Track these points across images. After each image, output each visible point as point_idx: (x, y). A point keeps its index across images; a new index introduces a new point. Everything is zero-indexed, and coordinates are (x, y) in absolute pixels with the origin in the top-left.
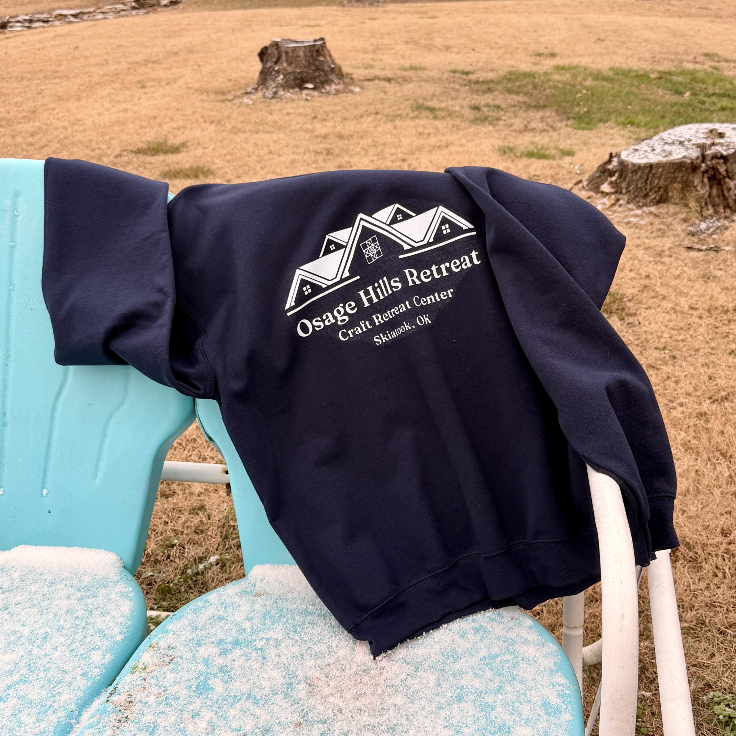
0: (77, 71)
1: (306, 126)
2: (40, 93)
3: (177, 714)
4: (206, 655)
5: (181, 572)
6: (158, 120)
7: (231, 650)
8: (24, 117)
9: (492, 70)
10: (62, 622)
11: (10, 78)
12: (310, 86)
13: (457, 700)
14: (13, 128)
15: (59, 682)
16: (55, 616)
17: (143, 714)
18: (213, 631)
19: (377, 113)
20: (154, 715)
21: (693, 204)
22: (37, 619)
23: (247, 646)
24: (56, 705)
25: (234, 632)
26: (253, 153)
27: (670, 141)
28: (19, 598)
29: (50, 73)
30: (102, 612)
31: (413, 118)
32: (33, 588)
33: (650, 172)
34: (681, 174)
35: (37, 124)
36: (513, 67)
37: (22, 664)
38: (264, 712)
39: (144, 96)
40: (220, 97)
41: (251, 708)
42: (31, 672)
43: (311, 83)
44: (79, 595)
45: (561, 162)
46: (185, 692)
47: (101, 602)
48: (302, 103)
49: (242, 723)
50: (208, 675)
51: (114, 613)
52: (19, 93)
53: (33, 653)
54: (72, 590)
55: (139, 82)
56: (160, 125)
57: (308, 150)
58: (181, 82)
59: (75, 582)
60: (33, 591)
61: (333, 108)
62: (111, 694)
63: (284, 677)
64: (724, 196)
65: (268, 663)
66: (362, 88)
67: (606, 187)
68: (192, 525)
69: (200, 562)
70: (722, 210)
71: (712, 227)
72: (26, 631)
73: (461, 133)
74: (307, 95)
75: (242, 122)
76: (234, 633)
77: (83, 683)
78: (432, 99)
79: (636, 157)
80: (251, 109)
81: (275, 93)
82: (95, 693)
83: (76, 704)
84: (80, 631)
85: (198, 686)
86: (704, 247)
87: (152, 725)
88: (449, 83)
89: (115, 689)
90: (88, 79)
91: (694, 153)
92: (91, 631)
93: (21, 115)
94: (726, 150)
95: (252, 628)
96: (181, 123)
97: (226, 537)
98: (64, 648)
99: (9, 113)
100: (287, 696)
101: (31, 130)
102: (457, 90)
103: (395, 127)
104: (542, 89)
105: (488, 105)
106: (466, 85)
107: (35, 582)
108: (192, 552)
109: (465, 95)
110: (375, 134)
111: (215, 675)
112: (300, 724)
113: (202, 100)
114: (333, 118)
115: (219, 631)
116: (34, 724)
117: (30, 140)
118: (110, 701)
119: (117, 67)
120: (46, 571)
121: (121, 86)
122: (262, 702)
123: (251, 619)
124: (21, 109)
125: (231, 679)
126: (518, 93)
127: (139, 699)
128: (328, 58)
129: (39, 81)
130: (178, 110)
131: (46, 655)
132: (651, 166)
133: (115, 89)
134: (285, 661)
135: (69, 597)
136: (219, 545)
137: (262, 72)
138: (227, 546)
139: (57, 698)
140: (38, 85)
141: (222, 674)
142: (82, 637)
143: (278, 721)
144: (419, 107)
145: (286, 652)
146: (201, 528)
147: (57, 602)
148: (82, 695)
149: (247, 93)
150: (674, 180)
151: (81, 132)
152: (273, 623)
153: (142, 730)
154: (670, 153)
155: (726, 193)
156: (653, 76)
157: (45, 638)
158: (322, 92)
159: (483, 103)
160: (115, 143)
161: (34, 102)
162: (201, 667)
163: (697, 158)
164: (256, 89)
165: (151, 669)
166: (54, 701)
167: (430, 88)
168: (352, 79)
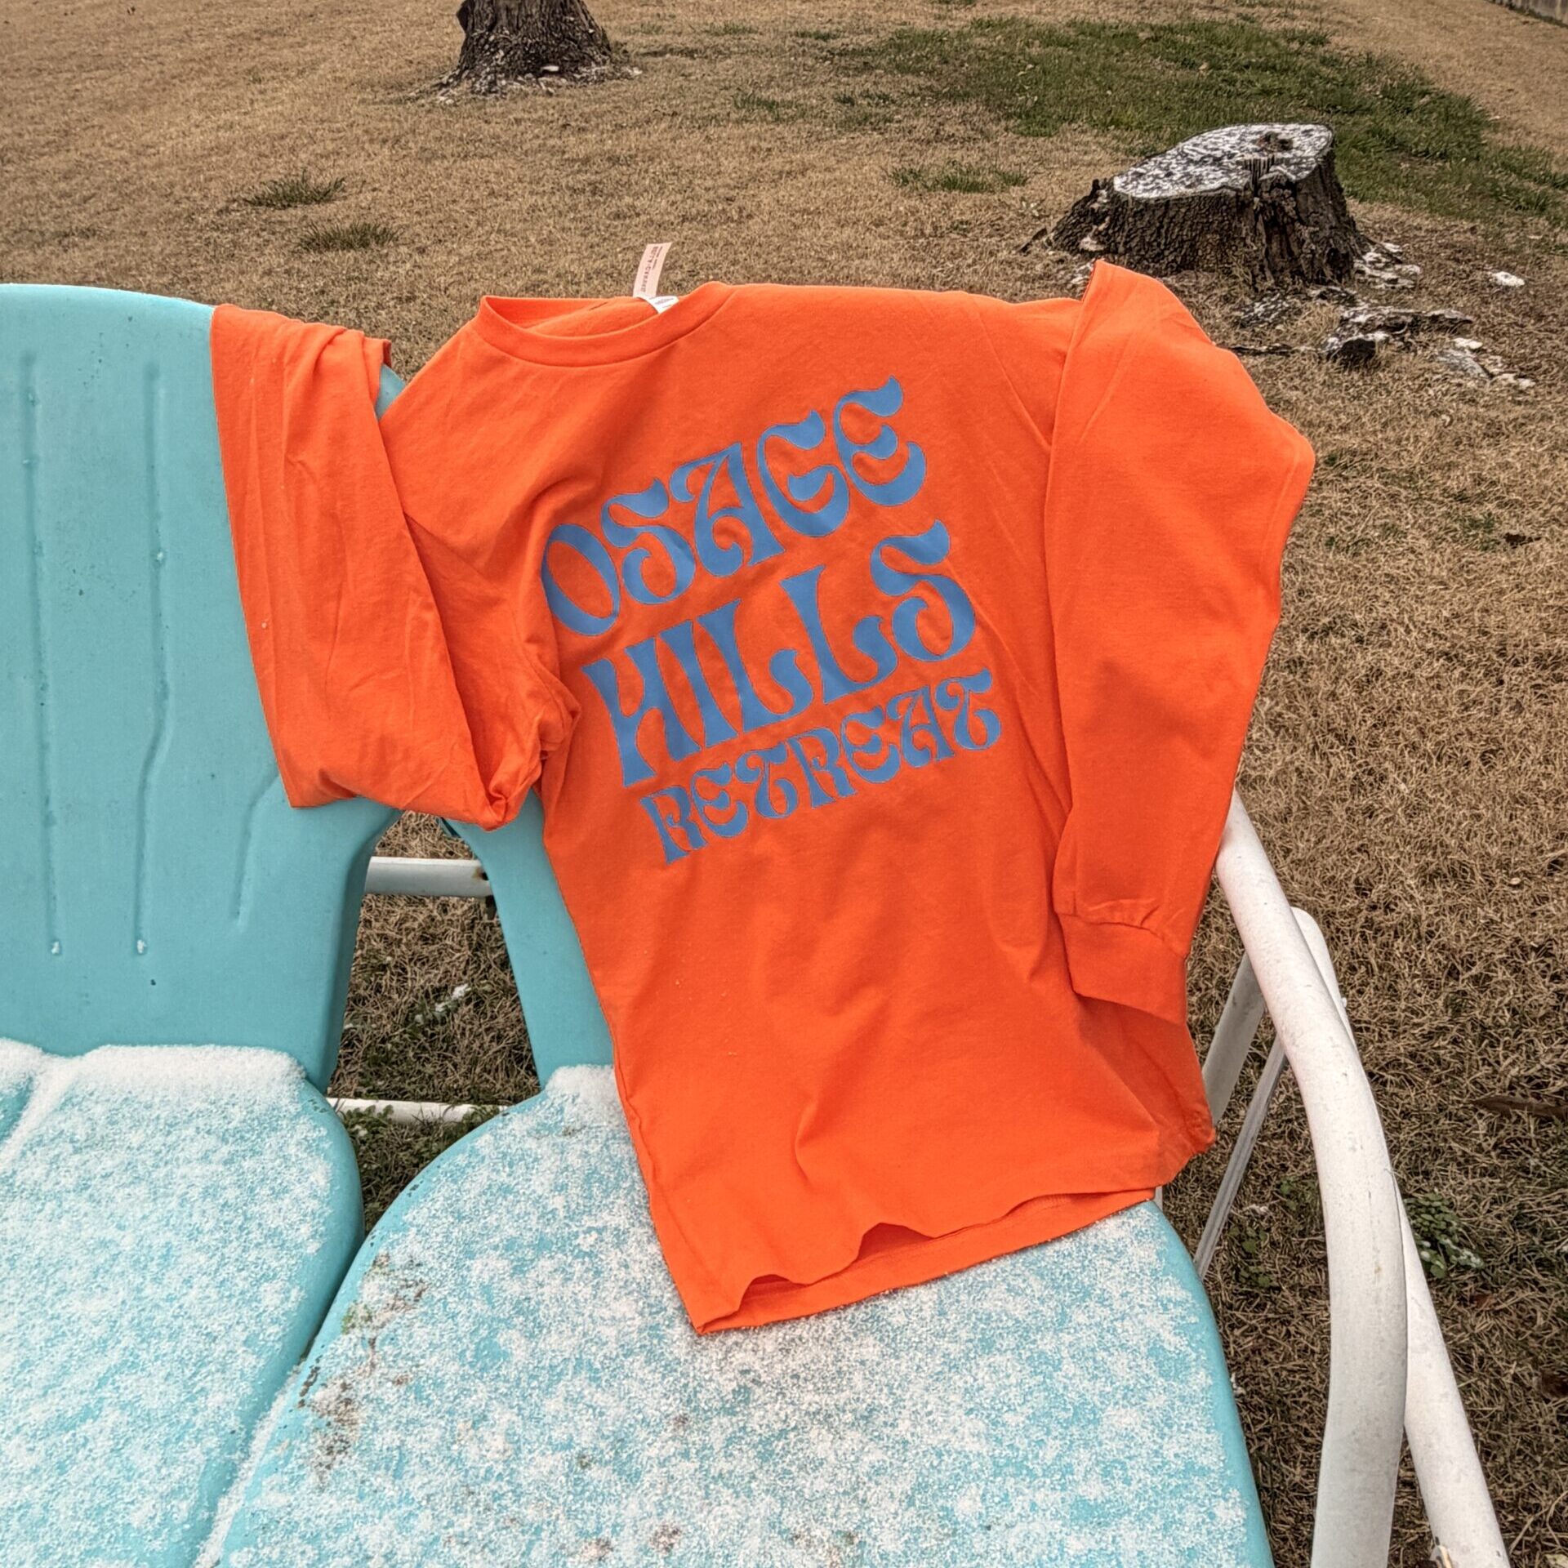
0: (137, 54)
1: (551, 142)
2: (73, 98)
3: (442, 1423)
4: (486, 1278)
5: (403, 1018)
6: (288, 141)
7: (532, 1261)
8: (48, 143)
9: (869, 31)
10: (196, 1219)
11: (18, 70)
12: (554, 68)
13: (983, 1348)
14: (31, 164)
15: (201, 1363)
16: (183, 1200)
17: (376, 1429)
18: (492, 1220)
19: (675, 114)
20: (397, 1428)
21: (1238, 271)
22: (147, 1212)
23: (562, 1249)
24: (199, 1420)
25: (534, 1218)
26: (462, 196)
27: (1197, 157)
28: (108, 1164)
29: (89, 60)
30: (272, 1189)
31: (738, 122)
32: (135, 1139)
33: (1164, 215)
34: (1218, 217)
35: (74, 156)
36: (905, 23)
37: (125, 1322)
38: (611, 1399)
39: (260, 97)
40: (394, 95)
41: (586, 1392)
42: (143, 1341)
43: (555, 64)
44: (225, 1150)
45: (1004, 197)
46: (453, 1368)
47: (270, 1165)
48: (540, 99)
49: (572, 1430)
50: (495, 1324)
51: (298, 1190)
52: (36, 98)
53: (143, 1294)
54: (212, 1141)
55: (249, 72)
56: (292, 150)
57: (557, 188)
58: (324, 68)
59: (215, 1122)
60: (135, 1145)
61: (595, 106)
62: (308, 1384)
63: (641, 1314)
64: (1291, 253)
65: (607, 1285)
66: (644, 69)
67: (1088, 243)
68: (416, 925)
69: (437, 999)
70: (1288, 280)
71: (1275, 310)
72: (127, 1242)
73: (826, 146)
74: (548, 84)
75: (438, 139)
76: (533, 1222)
77: (249, 1362)
78: (768, 86)
79: (1141, 187)
80: (451, 114)
81: (493, 83)
82: (275, 1383)
83: (239, 1414)
84: (234, 1236)
85: (477, 1349)
86: (1264, 348)
87: (396, 1453)
88: (796, 55)
89: (315, 1371)
90: (158, 68)
91: (1241, 180)
92: (256, 1236)
93: (42, 140)
94: (1295, 173)
95: (567, 1207)
96: (330, 147)
97: (479, 947)
98: (205, 1280)
99: (20, 135)
100: (651, 1357)
101: (63, 167)
102: (812, 69)
103: (708, 139)
104: (957, 63)
105: (867, 95)
106: (825, 59)
107: (136, 1125)
108: (421, 979)
109: (825, 77)
110: (674, 153)
111: (508, 1323)
112: (683, 1420)
113: (363, 101)
114: (597, 125)
115: (504, 1221)
116: (159, 1469)
117: (62, 185)
118: (307, 1402)
119: (207, 44)
120: (157, 1100)
121: (218, 79)
122: (605, 1376)
123: (563, 1188)
124: (41, 127)
125: (541, 1327)
126: (916, 73)
127: (364, 1392)
128: (583, 17)
129: (69, 75)
130: (322, 121)
131: (170, 1299)
132: (1166, 204)
133: (208, 85)
134: (639, 1275)
135: (205, 1158)
136: (468, 963)
137: (465, 46)
138: (483, 966)
139: (200, 1402)
140: (69, 82)
141: (521, 1319)
142: (239, 1250)
143: (640, 1417)
144: (747, 102)
145: (638, 1257)
146: (431, 931)
147: (184, 1170)
148: (249, 1391)
149: (442, 85)
150: (1206, 228)
151: (153, 168)
152: (606, 1193)
153: (377, 1468)
154: (1199, 180)
155: (1296, 250)
156: (1142, 35)
157: (165, 1257)
158: (575, 79)
159: (858, 91)
160: (215, 188)
161: (64, 113)
162: (479, 1307)
163: (1246, 188)
164: (458, 78)
165: (382, 1319)
166: (195, 1411)
167: (764, 68)
168: (625, 52)
